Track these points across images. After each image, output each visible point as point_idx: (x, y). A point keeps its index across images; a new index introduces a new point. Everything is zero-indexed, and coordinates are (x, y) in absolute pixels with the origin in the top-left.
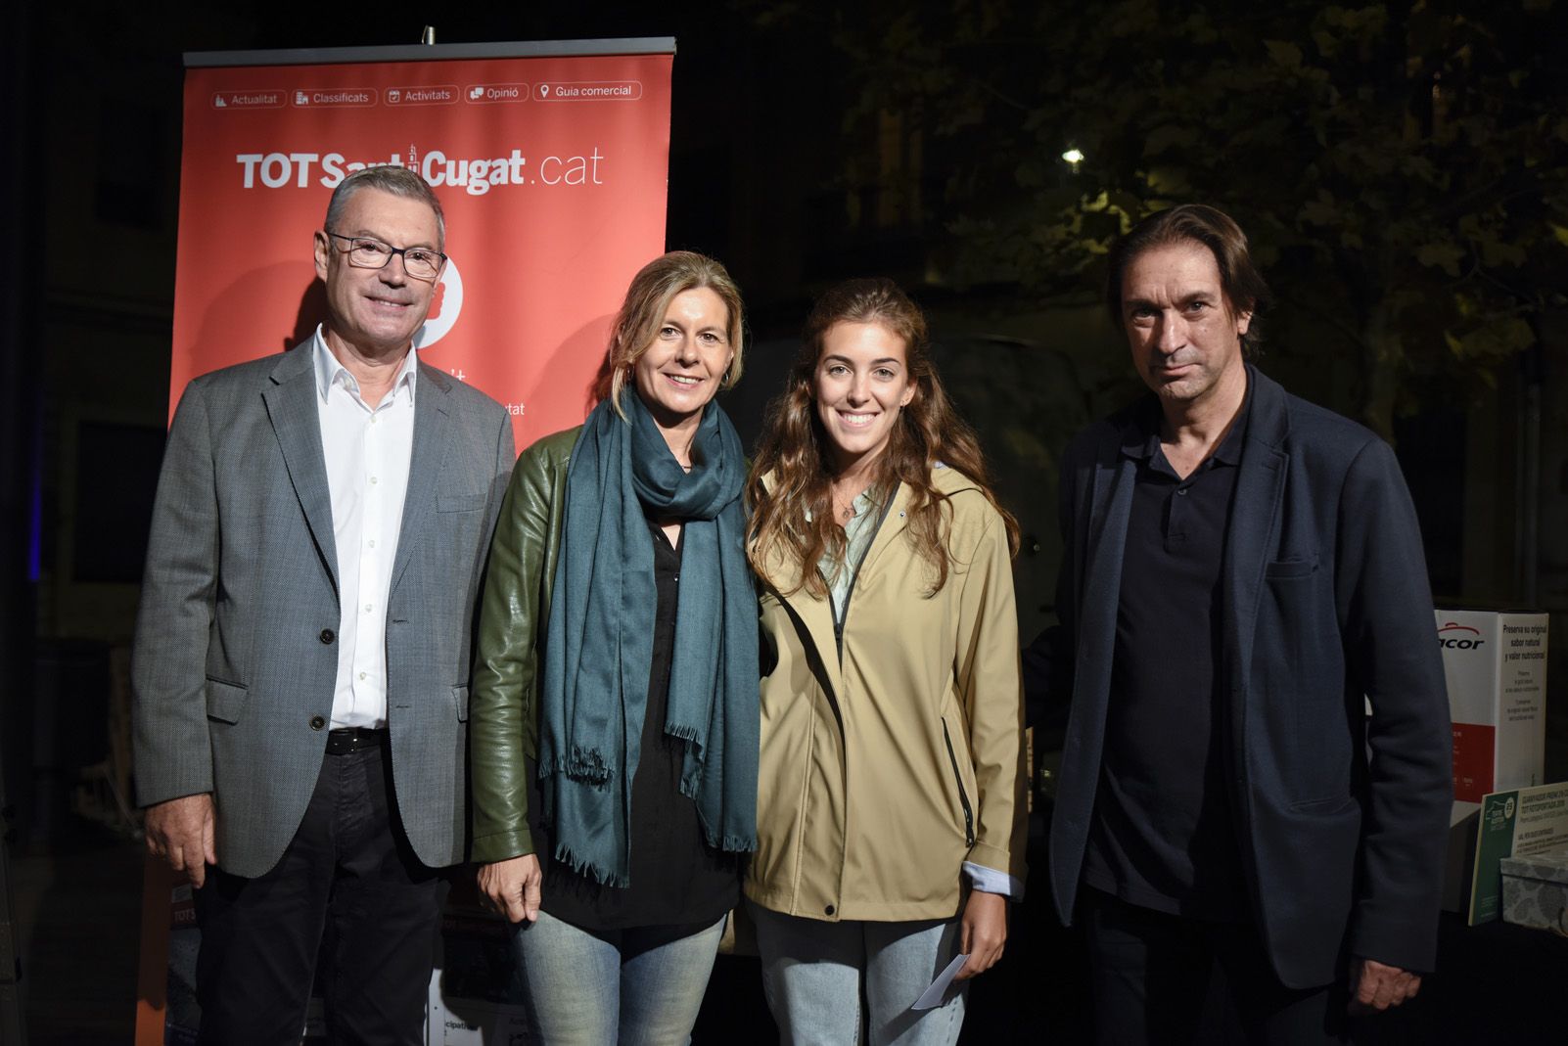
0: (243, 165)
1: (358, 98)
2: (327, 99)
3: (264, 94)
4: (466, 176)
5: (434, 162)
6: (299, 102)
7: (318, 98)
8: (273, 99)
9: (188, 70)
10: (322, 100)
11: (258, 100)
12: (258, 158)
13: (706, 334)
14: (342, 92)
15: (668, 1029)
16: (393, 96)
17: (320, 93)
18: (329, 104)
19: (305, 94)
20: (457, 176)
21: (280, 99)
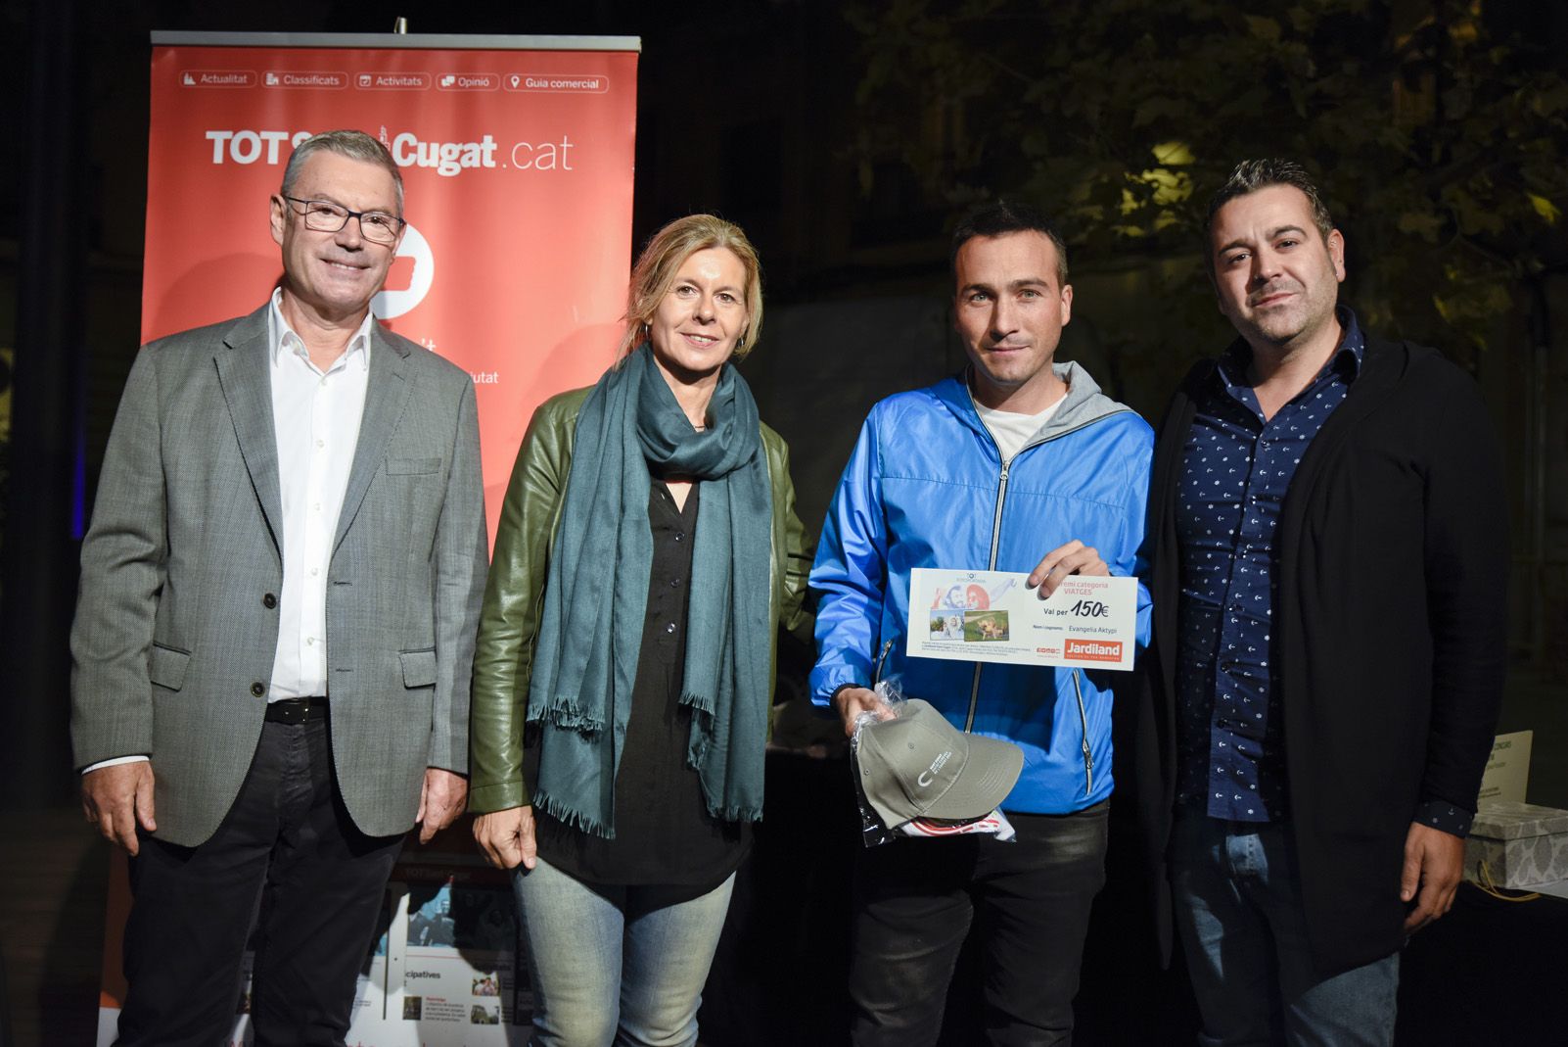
0: (212, 142)
1: (329, 81)
2: (297, 81)
3: (233, 74)
4: (437, 158)
5: (405, 144)
6: (269, 83)
7: (288, 79)
8: (243, 79)
9: (154, 48)
10: (293, 82)
11: (227, 80)
12: (228, 135)
13: (723, 295)
14: (313, 75)
15: (676, 991)
16: (364, 80)
17: (291, 75)
18: (300, 85)
19: (275, 75)
20: (428, 157)
21: (250, 80)
